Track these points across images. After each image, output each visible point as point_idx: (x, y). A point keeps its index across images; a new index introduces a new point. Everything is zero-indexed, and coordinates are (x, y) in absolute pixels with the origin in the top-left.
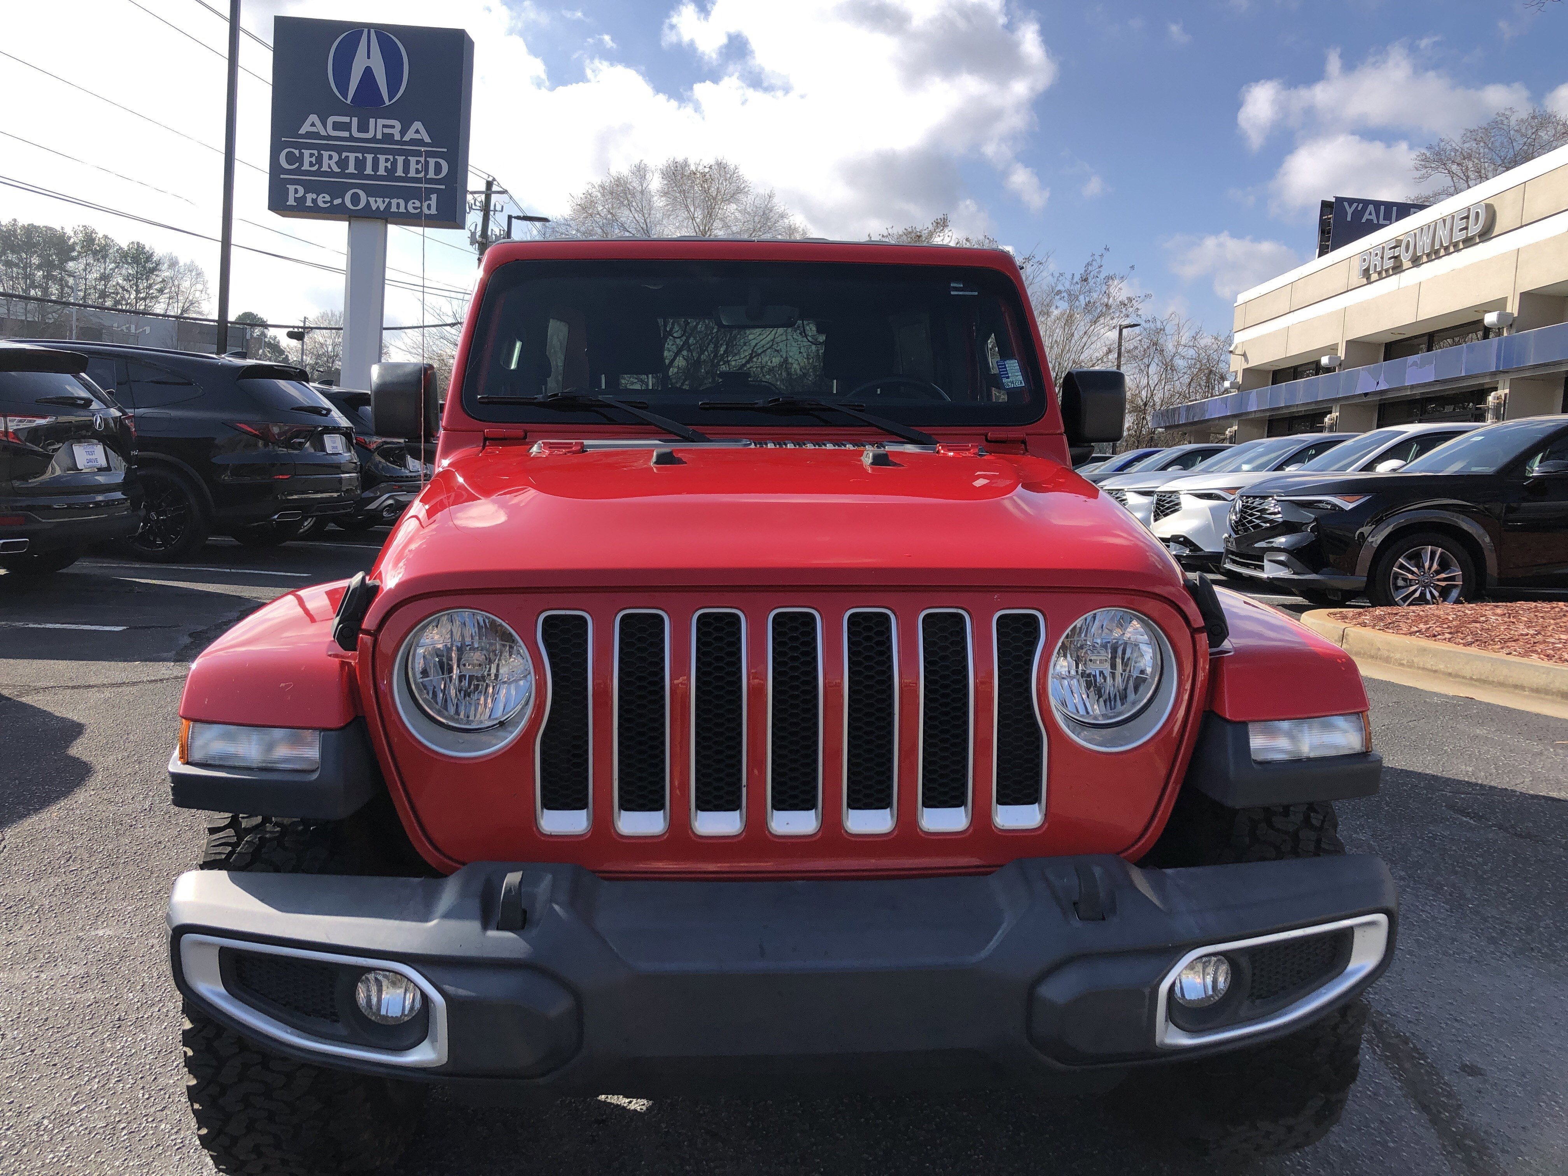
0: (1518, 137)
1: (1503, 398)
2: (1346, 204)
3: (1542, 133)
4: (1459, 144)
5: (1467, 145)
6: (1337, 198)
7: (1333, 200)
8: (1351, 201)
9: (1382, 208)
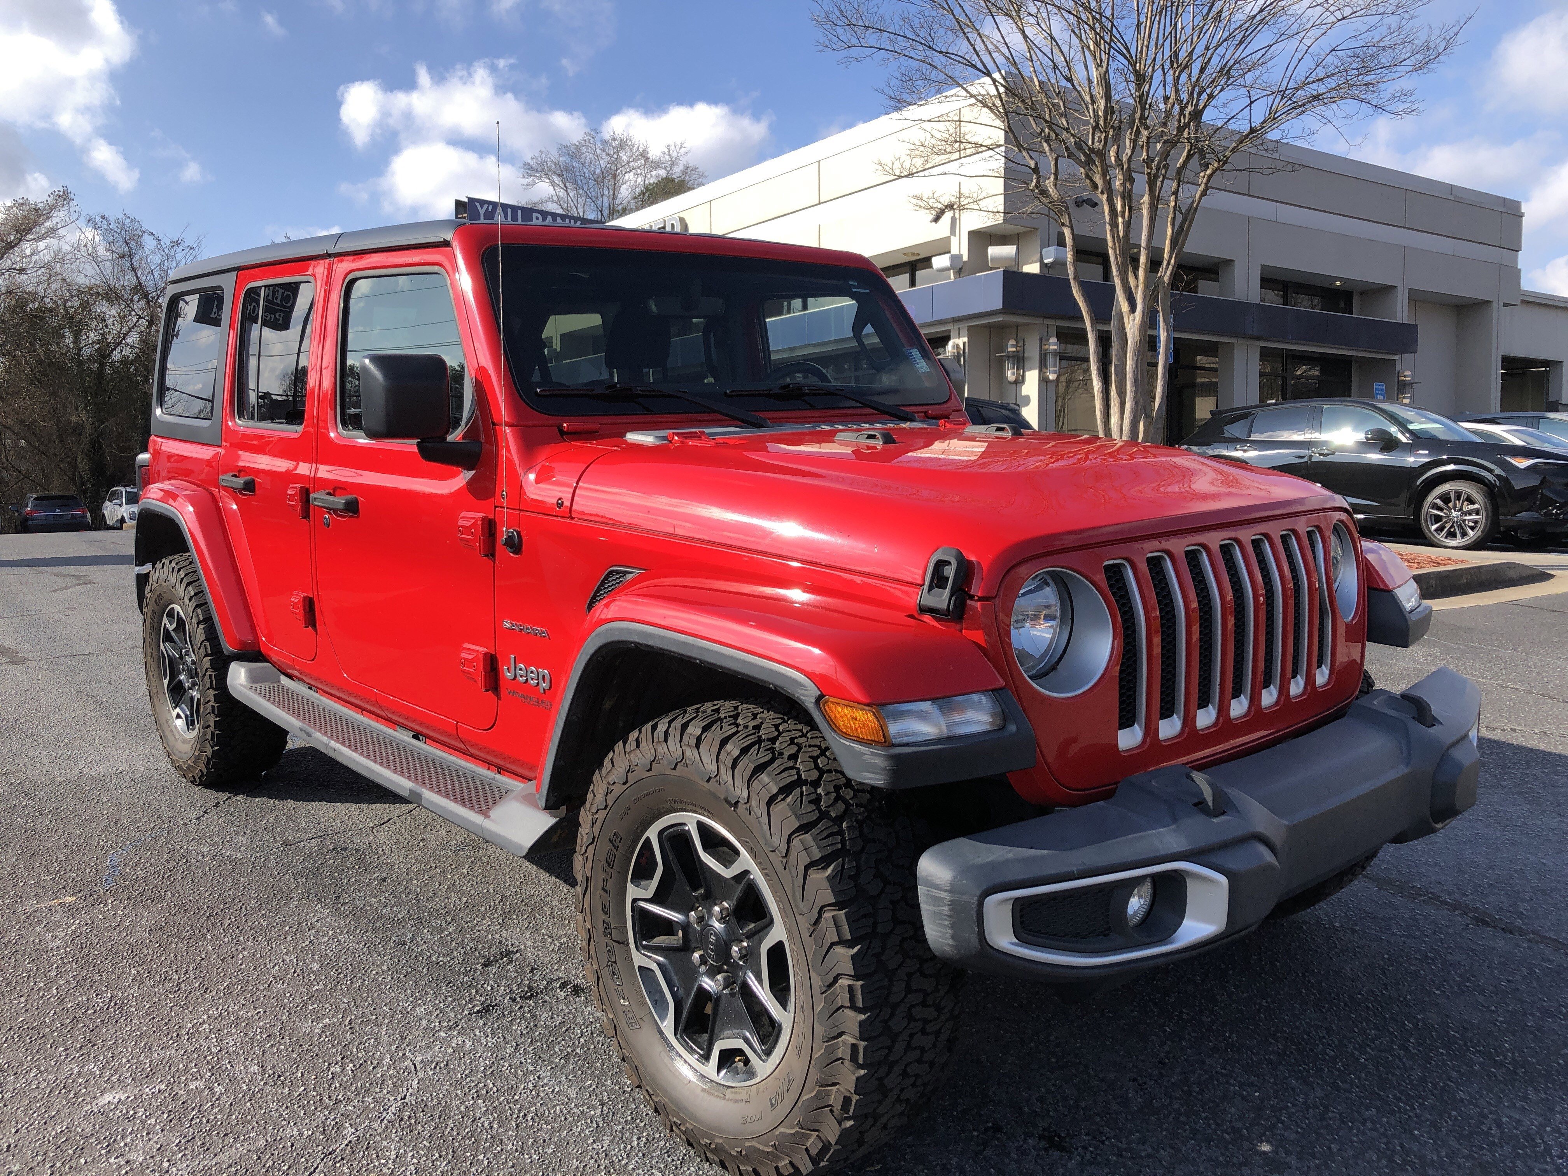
0: (604, 155)
1: (962, 347)
2: (477, 204)
3: (621, 154)
4: (557, 157)
5: (562, 159)
6: (469, 199)
7: (466, 200)
8: (482, 202)
9: (509, 210)
